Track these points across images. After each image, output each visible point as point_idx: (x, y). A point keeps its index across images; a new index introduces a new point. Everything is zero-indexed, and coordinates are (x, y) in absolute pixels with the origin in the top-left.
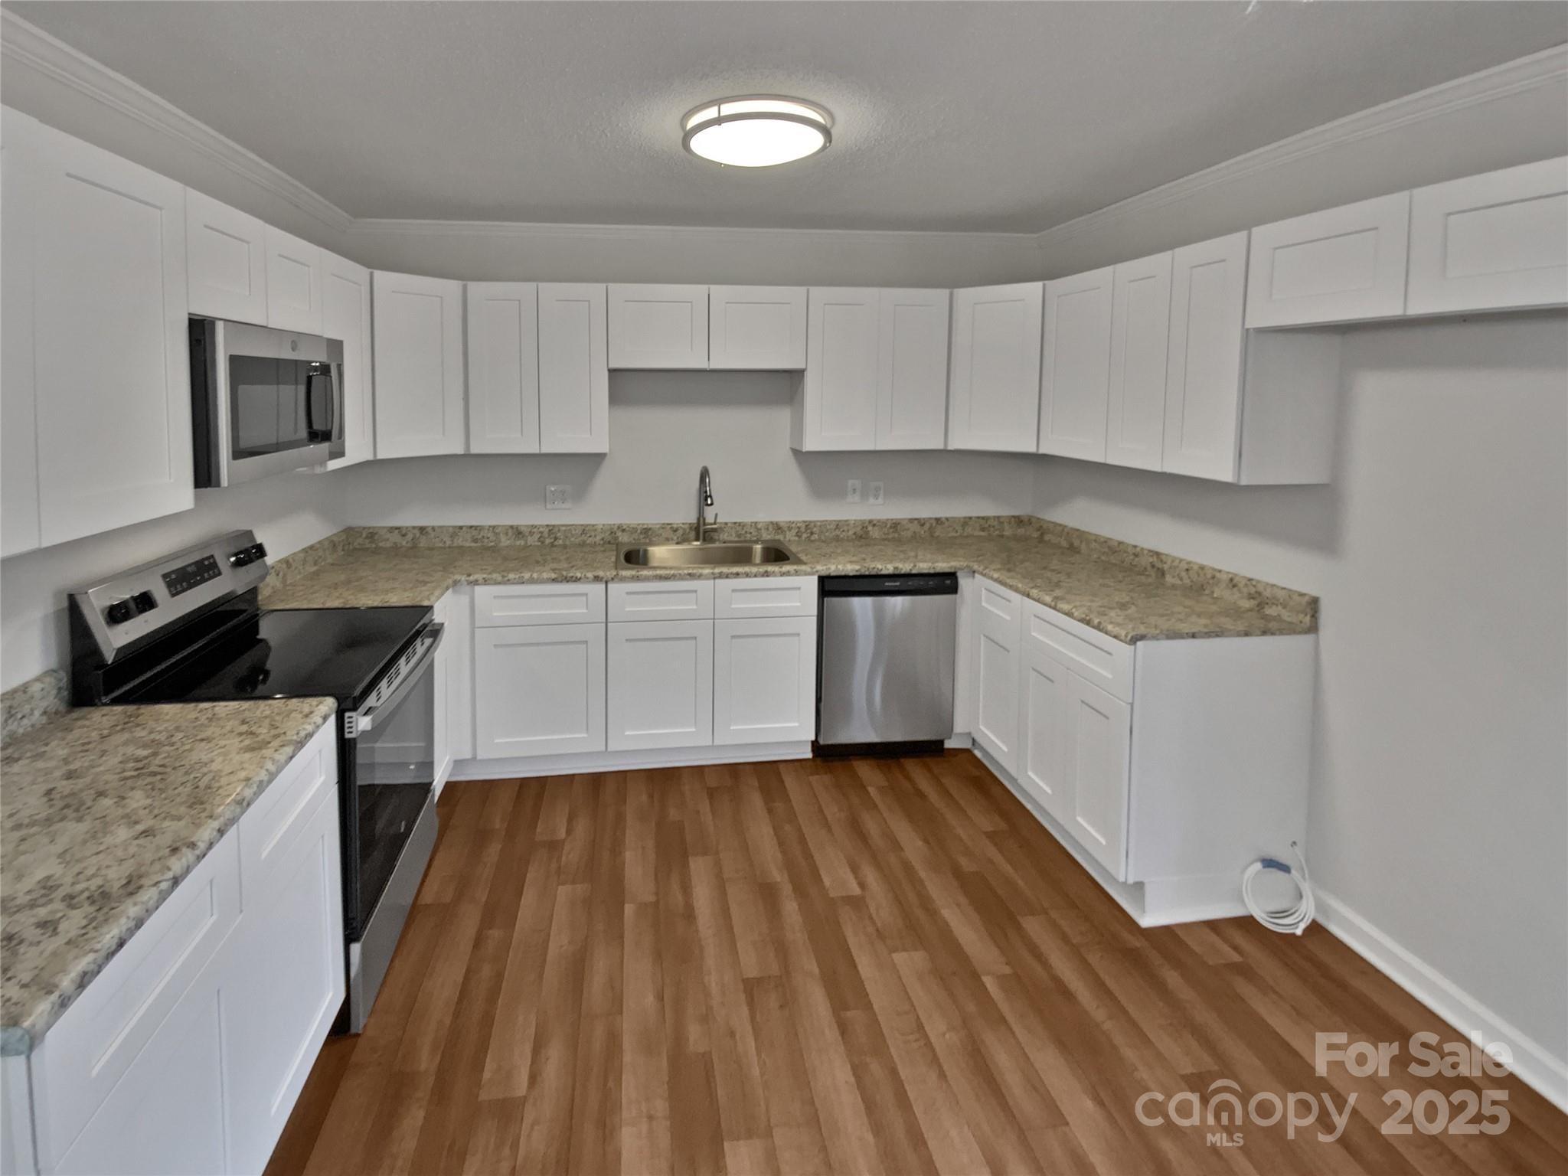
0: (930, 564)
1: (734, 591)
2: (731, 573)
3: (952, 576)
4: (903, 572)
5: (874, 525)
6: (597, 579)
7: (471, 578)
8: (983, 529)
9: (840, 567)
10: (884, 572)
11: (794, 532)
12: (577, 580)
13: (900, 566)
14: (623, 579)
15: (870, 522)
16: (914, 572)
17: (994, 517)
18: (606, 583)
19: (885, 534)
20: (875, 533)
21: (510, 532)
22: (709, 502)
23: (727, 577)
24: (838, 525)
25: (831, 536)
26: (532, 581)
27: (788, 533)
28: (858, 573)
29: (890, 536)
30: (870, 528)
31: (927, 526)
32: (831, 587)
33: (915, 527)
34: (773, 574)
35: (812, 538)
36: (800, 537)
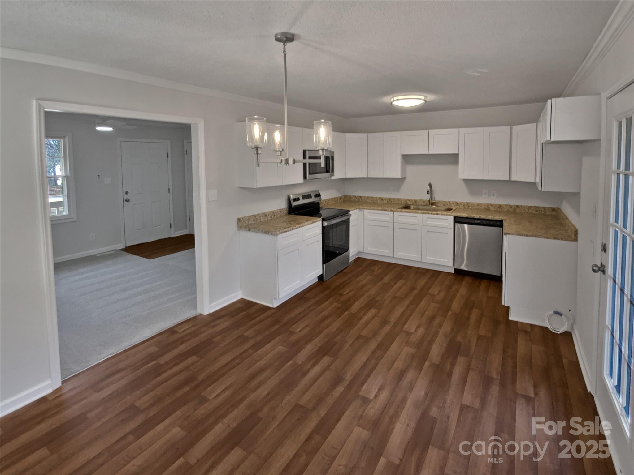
0: (492, 217)
1: (428, 218)
2: (427, 213)
3: (501, 222)
4: (482, 218)
5: (492, 206)
6: (391, 210)
7: (363, 208)
8: (537, 211)
9: (461, 214)
10: (476, 217)
11: (462, 205)
12: (386, 210)
13: (481, 216)
14: (398, 211)
15: (490, 204)
16: (486, 218)
17: (542, 207)
18: (394, 212)
19: (496, 209)
20: (492, 208)
21: (380, 199)
22: (428, 193)
23: (426, 213)
24: (478, 204)
25: (476, 208)
26: (376, 210)
28: (467, 217)
29: (498, 210)
30: (490, 206)
31: (513, 208)
32: (458, 220)
33: (508, 208)
34: (439, 214)
35: (469, 208)
36: (465, 207)
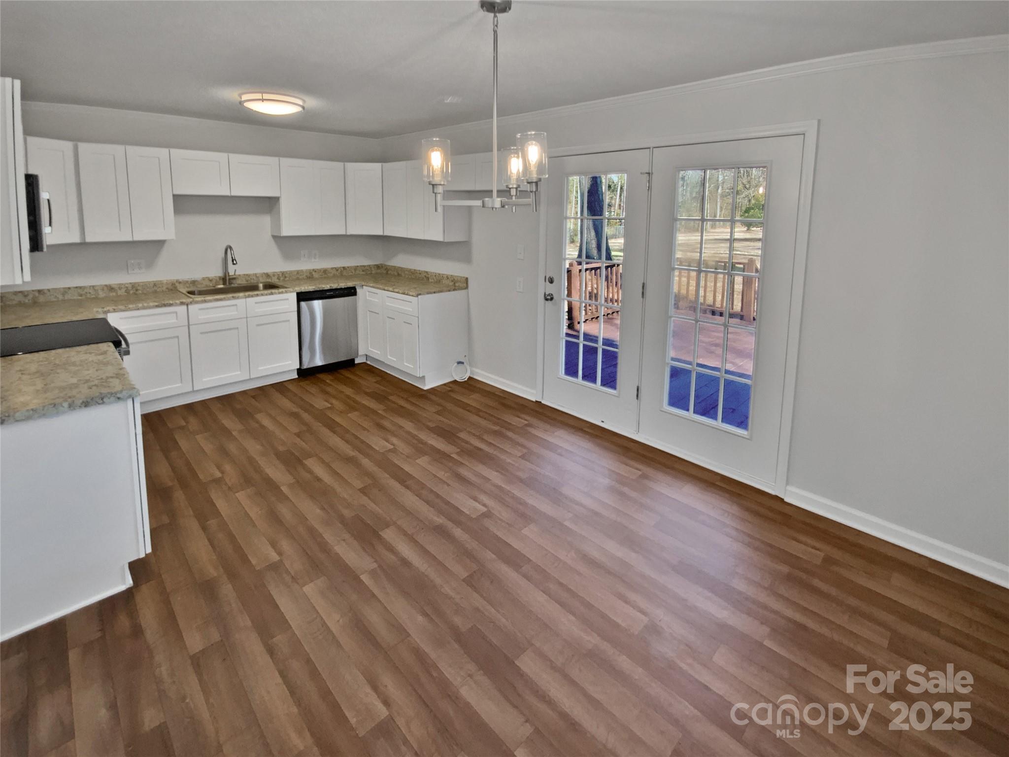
0: (345, 284)
1: (256, 303)
2: (255, 295)
3: (354, 288)
4: (334, 288)
5: (315, 271)
6: (182, 303)
8: (363, 271)
9: (306, 288)
10: (326, 288)
11: (276, 277)
12: (170, 305)
13: (332, 285)
14: (197, 302)
15: (313, 270)
16: (338, 287)
17: (368, 266)
18: (187, 305)
19: (320, 275)
20: (316, 275)
21: (105, 288)
22: (235, 262)
23: (252, 296)
24: (298, 272)
25: (295, 278)
26: (144, 308)
27: (273, 277)
28: (315, 290)
29: (324, 276)
30: (314, 273)
31: (340, 270)
32: (303, 297)
33: (334, 272)
34: (275, 293)
35: (286, 279)
36: (279, 279)
